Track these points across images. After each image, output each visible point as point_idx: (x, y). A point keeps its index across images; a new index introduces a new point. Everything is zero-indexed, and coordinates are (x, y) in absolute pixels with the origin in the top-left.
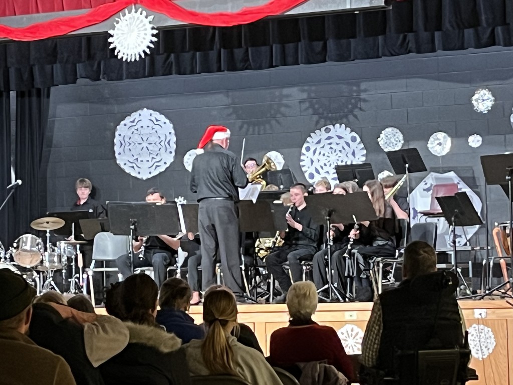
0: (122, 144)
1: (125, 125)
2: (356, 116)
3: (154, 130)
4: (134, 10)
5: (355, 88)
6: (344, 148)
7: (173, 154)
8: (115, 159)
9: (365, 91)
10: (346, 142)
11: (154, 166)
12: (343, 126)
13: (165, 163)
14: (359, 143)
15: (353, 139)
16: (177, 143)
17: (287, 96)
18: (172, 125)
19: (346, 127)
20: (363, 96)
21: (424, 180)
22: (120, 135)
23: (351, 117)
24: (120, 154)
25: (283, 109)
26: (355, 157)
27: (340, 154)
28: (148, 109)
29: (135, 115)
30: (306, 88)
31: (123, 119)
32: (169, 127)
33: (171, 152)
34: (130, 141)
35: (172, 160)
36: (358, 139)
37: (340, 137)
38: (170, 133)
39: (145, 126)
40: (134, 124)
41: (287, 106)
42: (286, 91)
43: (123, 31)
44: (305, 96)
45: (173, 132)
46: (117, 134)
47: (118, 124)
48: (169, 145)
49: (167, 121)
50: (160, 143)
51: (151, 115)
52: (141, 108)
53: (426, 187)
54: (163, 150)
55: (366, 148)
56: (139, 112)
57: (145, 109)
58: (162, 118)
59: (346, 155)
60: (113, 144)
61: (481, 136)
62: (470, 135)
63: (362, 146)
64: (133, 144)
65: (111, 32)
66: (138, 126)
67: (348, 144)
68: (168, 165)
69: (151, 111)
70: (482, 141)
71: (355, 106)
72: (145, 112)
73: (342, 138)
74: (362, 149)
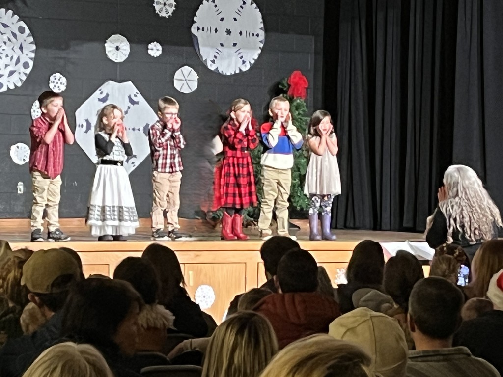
2: (24, 2)
6: (9, 40)
10: (12, 32)
12: (10, 12)
14: (29, 36)
15: (21, 30)
19: (14, 14)
21: (99, 89)
23: (19, 3)
26: (22, 52)
27: (4, 47)
36: (27, 31)
37: (5, 26)
53: (101, 96)
55: (36, 42)
59: (13, 49)
61: (161, 44)
62: (150, 43)
63: (31, 39)
67: (14, 35)
70: (163, 50)
73: (8, 26)
74: (31, 43)
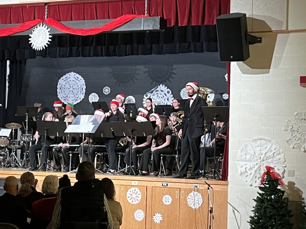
0: (60, 88)
1: (63, 79)
2: (170, 81)
3: (76, 83)
4: (41, 25)
5: (170, 67)
6: (163, 96)
7: (84, 94)
8: (57, 95)
9: (175, 69)
10: (165, 94)
11: (75, 100)
12: (164, 85)
13: (80, 99)
14: (171, 94)
15: (168, 92)
16: (86, 89)
17: (139, 69)
18: (84, 81)
20: (174, 71)
22: (60, 84)
23: (168, 82)
24: (59, 93)
25: (136, 76)
26: (168, 101)
27: (161, 99)
28: (74, 72)
29: (67, 75)
30: (148, 66)
31: (62, 77)
32: (83, 81)
33: (83, 94)
34: (64, 87)
35: (84, 98)
36: (171, 92)
37: (162, 91)
38: (83, 84)
39: (72, 81)
40: (67, 79)
41: (138, 74)
42: (138, 67)
43: (36, 35)
44: (147, 70)
45: (84, 84)
46: (59, 83)
47: (60, 79)
48: (82, 90)
49: (82, 79)
50: (78, 89)
51: (75, 75)
52: (71, 72)
54: (79, 92)
55: (173, 97)
56: (70, 73)
57: (72, 72)
58: (80, 77)
59: (164, 100)
60: (57, 88)
62: (223, 94)
63: (172, 96)
64: (66, 89)
65: (30, 35)
66: (69, 80)
67: (166, 95)
68: (81, 100)
69: (75, 73)
71: (170, 76)
72: (72, 74)
73: (163, 91)
74: (172, 97)
